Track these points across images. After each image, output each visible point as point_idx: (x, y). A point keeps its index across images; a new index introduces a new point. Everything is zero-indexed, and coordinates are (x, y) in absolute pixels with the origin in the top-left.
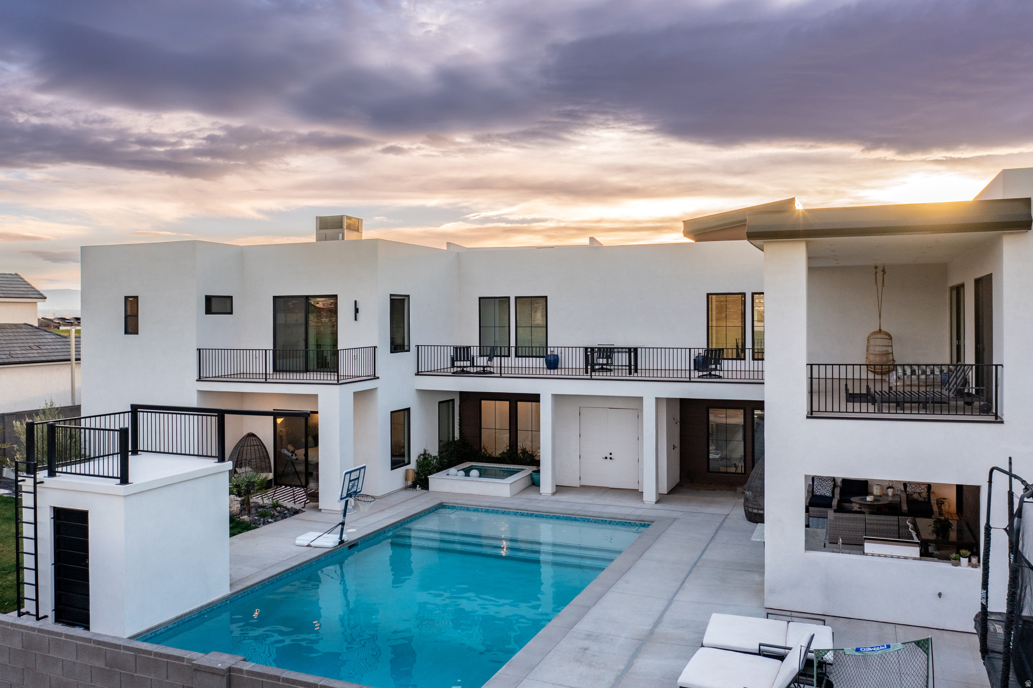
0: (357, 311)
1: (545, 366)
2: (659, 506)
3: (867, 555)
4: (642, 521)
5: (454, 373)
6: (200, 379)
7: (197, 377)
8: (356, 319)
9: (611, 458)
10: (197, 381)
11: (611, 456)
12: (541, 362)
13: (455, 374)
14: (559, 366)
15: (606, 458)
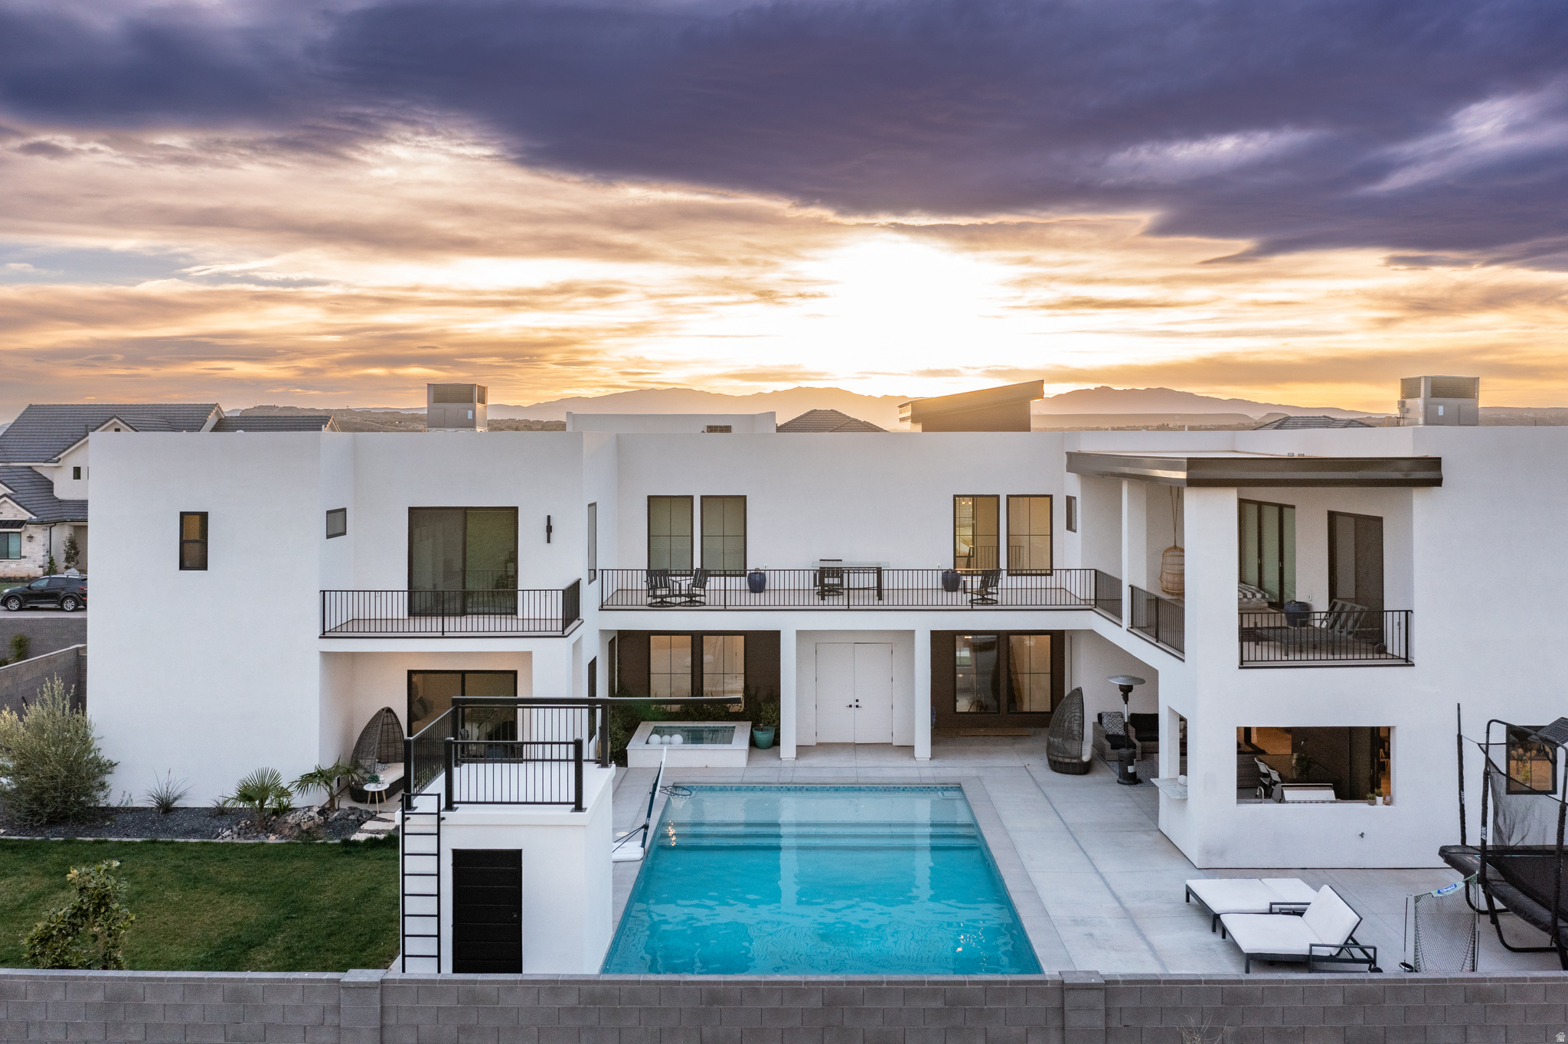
0: (549, 529)
1: (748, 588)
2: (935, 763)
3: (1288, 802)
4: (944, 784)
5: (650, 605)
6: (324, 636)
7: (319, 633)
8: (549, 541)
9: (857, 706)
10: (320, 637)
11: (857, 704)
12: (741, 583)
13: (652, 607)
14: (767, 587)
15: (851, 706)
